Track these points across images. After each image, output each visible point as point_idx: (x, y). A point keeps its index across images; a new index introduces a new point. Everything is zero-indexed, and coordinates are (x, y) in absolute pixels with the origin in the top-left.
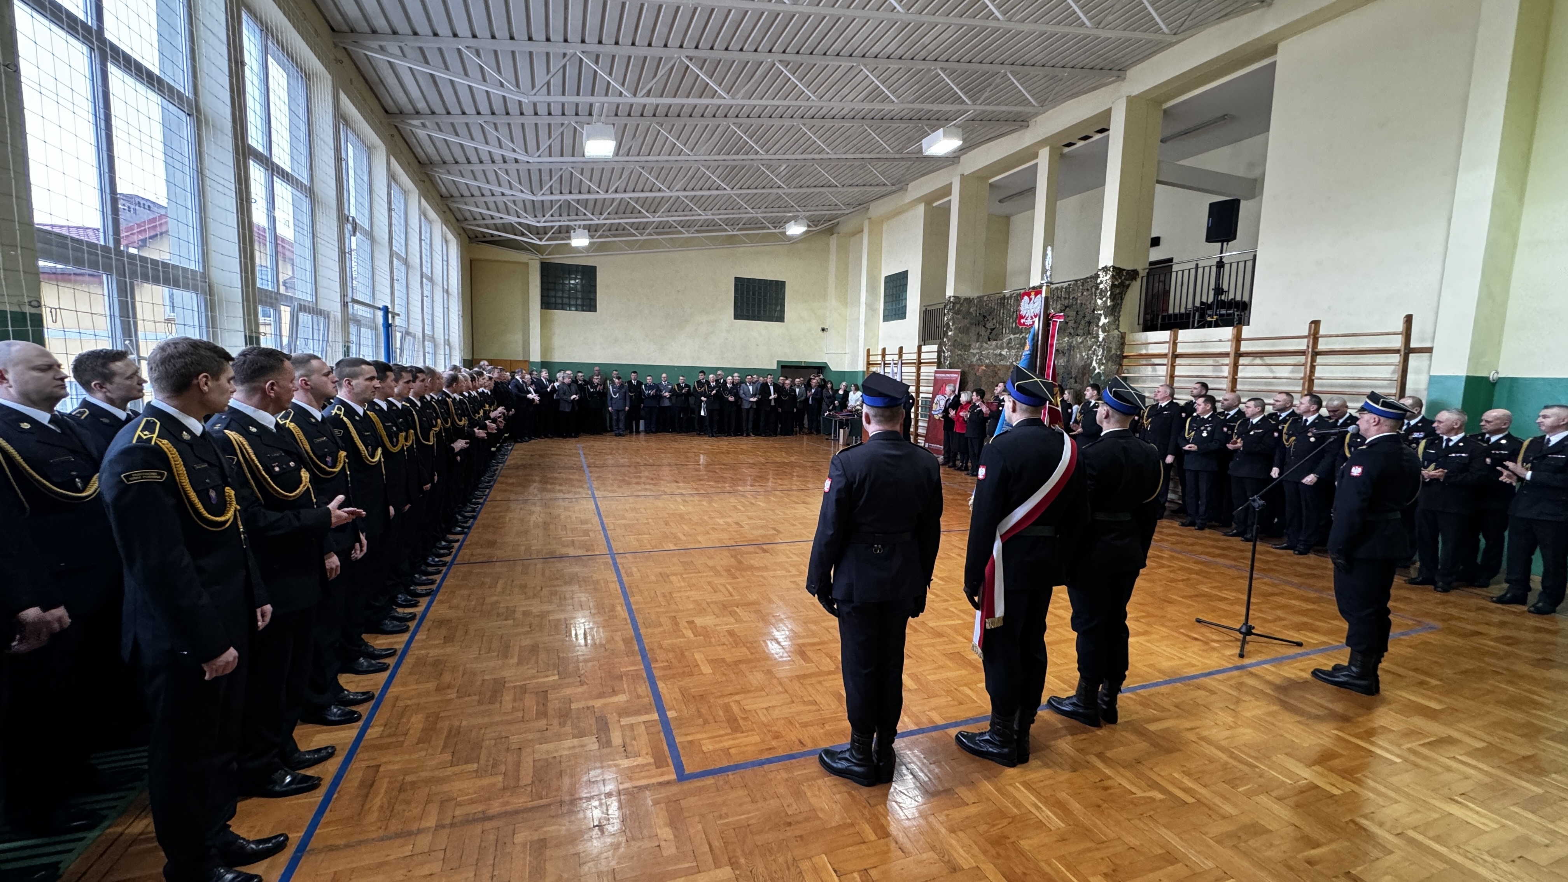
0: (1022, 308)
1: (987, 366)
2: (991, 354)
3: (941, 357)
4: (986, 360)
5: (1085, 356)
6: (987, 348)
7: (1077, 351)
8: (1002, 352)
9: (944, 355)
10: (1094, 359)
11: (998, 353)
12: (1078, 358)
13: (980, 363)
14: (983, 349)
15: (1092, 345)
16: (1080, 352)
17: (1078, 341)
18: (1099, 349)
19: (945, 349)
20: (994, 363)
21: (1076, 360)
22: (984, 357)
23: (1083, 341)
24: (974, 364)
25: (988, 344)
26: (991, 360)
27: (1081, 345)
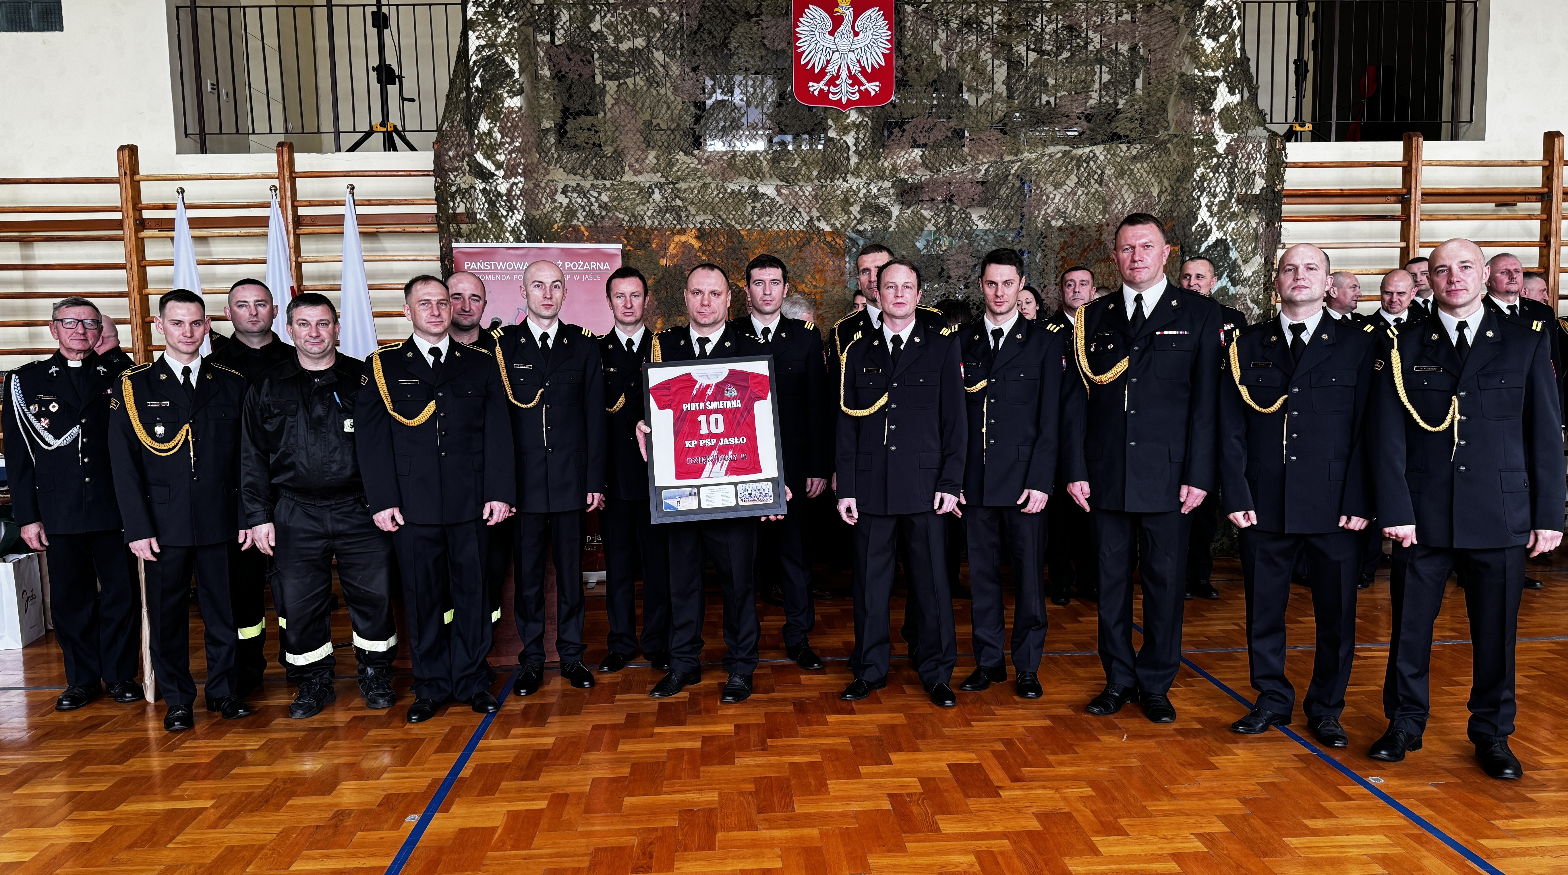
0: (804, 45)
1: (701, 235)
2: (715, 193)
3: (466, 193)
4: (697, 214)
5: (1159, 196)
6: (696, 170)
7: (1122, 182)
8: (762, 189)
9: (488, 188)
10: (1203, 204)
11: (743, 191)
12: (1129, 201)
13: (675, 222)
14: (679, 173)
15: (1192, 165)
16: (1135, 184)
17: (1122, 154)
18: (1217, 175)
19: (490, 162)
20: (733, 223)
21: (1120, 206)
22: (686, 201)
23: (1148, 155)
24: (650, 227)
25: (695, 156)
26: (721, 213)
27: (1139, 165)
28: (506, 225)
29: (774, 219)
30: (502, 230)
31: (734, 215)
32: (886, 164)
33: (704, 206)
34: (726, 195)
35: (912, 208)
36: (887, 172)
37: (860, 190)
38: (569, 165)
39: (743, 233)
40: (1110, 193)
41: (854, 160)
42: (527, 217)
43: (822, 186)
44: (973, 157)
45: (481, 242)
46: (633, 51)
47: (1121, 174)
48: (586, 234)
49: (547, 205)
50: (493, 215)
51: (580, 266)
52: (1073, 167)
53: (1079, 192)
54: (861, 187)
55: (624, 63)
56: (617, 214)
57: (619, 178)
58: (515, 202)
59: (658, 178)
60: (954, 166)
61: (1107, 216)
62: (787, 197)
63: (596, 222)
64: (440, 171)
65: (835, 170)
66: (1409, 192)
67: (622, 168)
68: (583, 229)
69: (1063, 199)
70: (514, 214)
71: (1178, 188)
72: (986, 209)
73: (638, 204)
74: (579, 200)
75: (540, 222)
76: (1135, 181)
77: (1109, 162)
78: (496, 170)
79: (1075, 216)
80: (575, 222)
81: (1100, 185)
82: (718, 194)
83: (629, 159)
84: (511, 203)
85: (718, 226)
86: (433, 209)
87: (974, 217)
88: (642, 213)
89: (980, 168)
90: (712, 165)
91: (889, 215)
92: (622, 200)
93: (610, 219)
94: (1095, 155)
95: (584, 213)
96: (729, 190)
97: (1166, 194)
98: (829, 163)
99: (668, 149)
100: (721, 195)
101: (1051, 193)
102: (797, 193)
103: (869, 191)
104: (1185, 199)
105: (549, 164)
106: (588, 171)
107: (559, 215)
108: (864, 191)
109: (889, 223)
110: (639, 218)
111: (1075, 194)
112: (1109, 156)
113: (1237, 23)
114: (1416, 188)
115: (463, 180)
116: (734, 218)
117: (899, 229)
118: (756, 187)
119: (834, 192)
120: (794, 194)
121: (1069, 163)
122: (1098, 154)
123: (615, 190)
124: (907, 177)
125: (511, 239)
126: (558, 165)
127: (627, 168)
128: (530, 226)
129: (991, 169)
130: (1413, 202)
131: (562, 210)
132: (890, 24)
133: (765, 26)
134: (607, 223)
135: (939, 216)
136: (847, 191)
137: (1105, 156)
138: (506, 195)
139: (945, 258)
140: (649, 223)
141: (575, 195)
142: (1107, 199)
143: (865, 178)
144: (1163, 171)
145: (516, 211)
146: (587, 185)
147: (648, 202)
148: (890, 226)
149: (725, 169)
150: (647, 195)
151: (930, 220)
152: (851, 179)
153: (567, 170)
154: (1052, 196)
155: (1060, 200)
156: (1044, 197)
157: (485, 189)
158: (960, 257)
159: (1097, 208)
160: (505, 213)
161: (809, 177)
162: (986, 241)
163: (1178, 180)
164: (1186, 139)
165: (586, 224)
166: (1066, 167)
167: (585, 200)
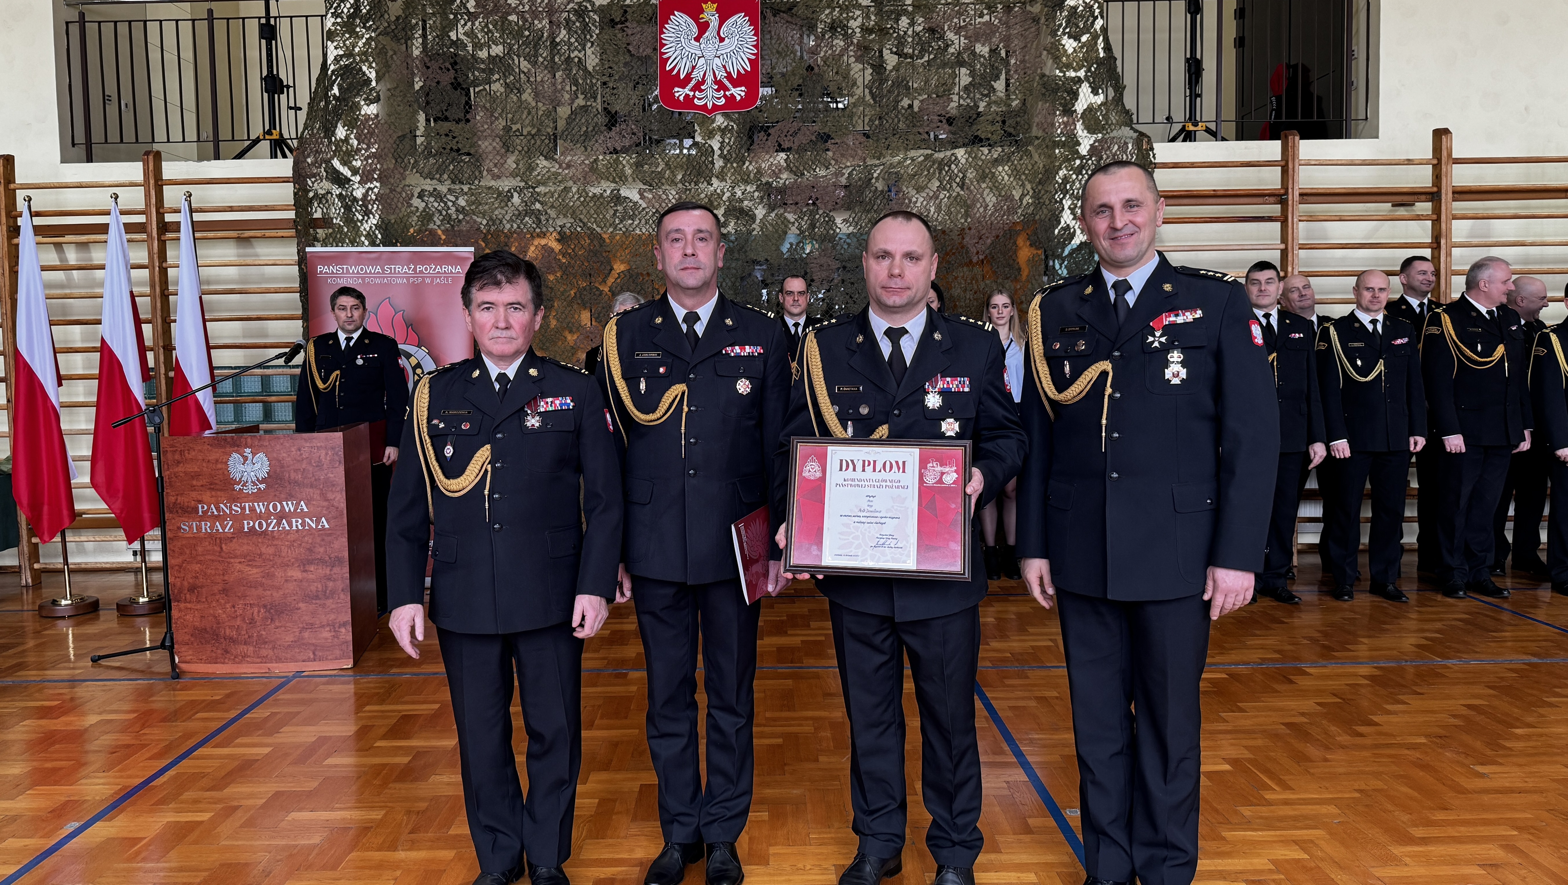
0: (670, 51)
2: (576, 196)
3: (322, 199)
4: (558, 217)
5: (1021, 199)
6: (556, 174)
7: (984, 185)
8: (624, 192)
9: (344, 193)
10: (1066, 207)
11: (605, 195)
12: (991, 205)
13: (534, 226)
14: (539, 177)
15: (1054, 166)
16: (996, 187)
17: (983, 157)
18: (1080, 177)
19: (346, 168)
20: (595, 226)
21: (981, 210)
22: (546, 205)
23: (1009, 158)
24: (509, 230)
25: (556, 160)
26: (582, 217)
27: (1000, 168)
28: (362, 229)
29: (636, 223)
30: (358, 233)
31: (595, 219)
32: (751, 168)
33: (564, 210)
34: (588, 199)
35: (776, 212)
36: (752, 175)
37: (724, 194)
38: (426, 170)
39: (604, 236)
40: (971, 197)
41: (719, 163)
42: (383, 222)
43: (686, 190)
44: (836, 161)
45: (337, 246)
46: (492, 59)
47: (982, 177)
48: (443, 237)
49: (403, 209)
50: (349, 220)
51: (431, 269)
52: (935, 171)
53: (942, 196)
54: (725, 190)
55: (483, 71)
56: (475, 217)
57: (476, 182)
58: (370, 207)
59: (517, 182)
60: (818, 170)
61: (969, 220)
62: (650, 201)
63: (453, 226)
64: (299, 177)
65: (699, 174)
66: (1286, 193)
67: (480, 172)
68: (440, 232)
69: (925, 203)
70: (369, 218)
71: (1040, 191)
72: (849, 213)
73: (496, 208)
74: (436, 205)
75: (396, 226)
76: (997, 184)
77: (970, 165)
78: (352, 175)
79: (937, 219)
80: (431, 226)
81: (962, 189)
82: (579, 197)
83: (488, 164)
84: (367, 207)
85: (579, 229)
86: (291, 215)
87: (838, 221)
88: (500, 216)
89: (844, 171)
90: (573, 170)
91: (753, 218)
92: (480, 204)
93: (468, 222)
94: (956, 158)
95: (441, 218)
96: (590, 194)
97: (1028, 197)
98: (694, 167)
99: (529, 154)
100: (582, 199)
101: (913, 196)
102: (660, 197)
103: (733, 194)
104: (1047, 202)
105: (405, 169)
106: (445, 176)
107: (415, 218)
108: (728, 194)
109: (754, 226)
110: (498, 222)
111: (937, 198)
112: (970, 159)
113: (1099, 23)
114: (1293, 189)
115: (322, 186)
116: (595, 221)
117: (763, 232)
118: (619, 190)
119: (698, 195)
120: (657, 197)
121: (931, 167)
122: (959, 157)
123: (472, 194)
124: (771, 180)
125: (367, 243)
126: (415, 170)
127: (485, 173)
128: (386, 230)
129: (855, 172)
130: (1290, 203)
131: (418, 214)
132: (756, 29)
133: (630, 33)
134: (464, 227)
135: (802, 219)
136: (712, 194)
137: (967, 159)
138: (361, 200)
139: (808, 261)
140: (508, 226)
141: (432, 199)
142: (969, 202)
143: (729, 181)
144: (1024, 173)
145: (371, 216)
146: (443, 189)
147: (507, 205)
148: (754, 229)
149: (586, 173)
150: (506, 199)
151: (794, 223)
152: (715, 182)
153: (424, 175)
154: (914, 199)
155: (922, 203)
156: (907, 201)
157: (341, 194)
158: (823, 261)
159: (959, 212)
160: (360, 218)
161: (673, 181)
162: (849, 244)
163: (1040, 183)
164: (1047, 140)
165: (443, 228)
166: (928, 171)
167: (443, 205)
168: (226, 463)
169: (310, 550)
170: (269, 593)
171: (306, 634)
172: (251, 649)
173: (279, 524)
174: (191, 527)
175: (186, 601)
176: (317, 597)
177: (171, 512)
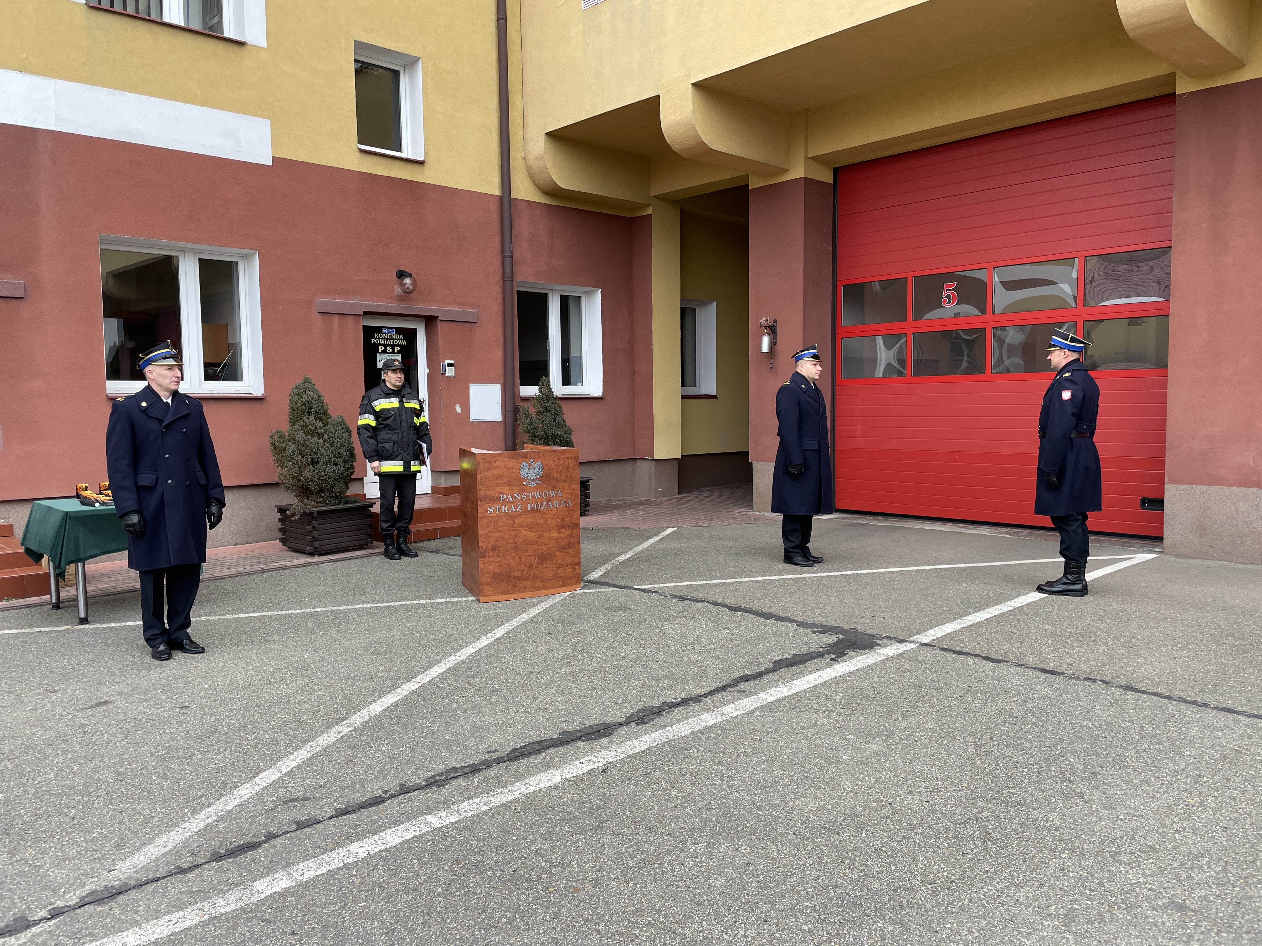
168: (519, 469)
169: (562, 520)
170: (540, 547)
171: (559, 571)
172: (529, 582)
173: (547, 504)
174: (495, 510)
175: (489, 557)
176: (565, 548)
177: (481, 501)
